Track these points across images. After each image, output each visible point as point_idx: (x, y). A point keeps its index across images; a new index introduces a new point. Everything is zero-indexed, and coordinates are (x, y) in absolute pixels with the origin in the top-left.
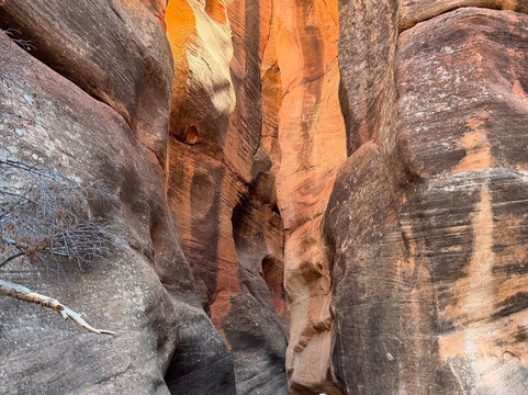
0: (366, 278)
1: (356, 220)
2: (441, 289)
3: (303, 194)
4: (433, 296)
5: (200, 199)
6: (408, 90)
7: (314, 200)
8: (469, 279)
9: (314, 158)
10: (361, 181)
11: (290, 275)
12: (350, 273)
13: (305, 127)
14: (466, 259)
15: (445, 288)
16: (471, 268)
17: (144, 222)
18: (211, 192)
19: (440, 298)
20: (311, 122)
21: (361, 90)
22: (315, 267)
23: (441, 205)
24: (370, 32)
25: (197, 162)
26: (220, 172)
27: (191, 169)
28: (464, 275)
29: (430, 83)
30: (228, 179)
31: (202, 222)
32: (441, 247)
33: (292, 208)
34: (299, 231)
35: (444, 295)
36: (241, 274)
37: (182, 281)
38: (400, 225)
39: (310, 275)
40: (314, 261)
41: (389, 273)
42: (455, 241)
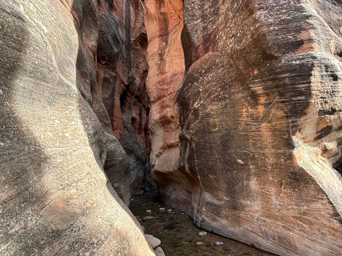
0: (216, 120)
1: (205, 91)
2: (293, 122)
3: (161, 85)
4: (288, 127)
5: (106, 88)
6: (260, 9)
7: (167, 87)
8: (307, 117)
9: (167, 68)
10: (208, 71)
11: (153, 122)
12: (202, 118)
13: (161, 55)
14: (307, 105)
15: (295, 122)
16: (309, 110)
17: (87, 83)
18: (111, 86)
19: (292, 127)
20: (164, 53)
21: (199, 32)
22: (169, 118)
23: (291, 71)
24: (204, 4)
25: (105, 72)
26: (115, 78)
27: (102, 75)
28: (305, 114)
29: (274, 5)
30: (118, 82)
31: (107, 99)
32: (293, 96)
33: (155, 91)
34: (158, 102)
35: (295, 126)
36: (123, 123)
37: (105, 121)
38: (250, 88)
39: (165, 122)
40: (169, 115)
41: (236, 116)
42: (301, 94)
